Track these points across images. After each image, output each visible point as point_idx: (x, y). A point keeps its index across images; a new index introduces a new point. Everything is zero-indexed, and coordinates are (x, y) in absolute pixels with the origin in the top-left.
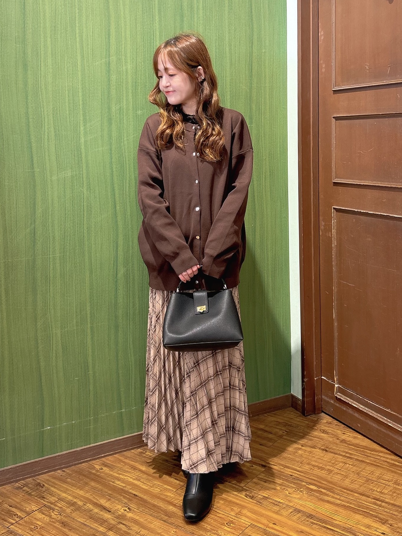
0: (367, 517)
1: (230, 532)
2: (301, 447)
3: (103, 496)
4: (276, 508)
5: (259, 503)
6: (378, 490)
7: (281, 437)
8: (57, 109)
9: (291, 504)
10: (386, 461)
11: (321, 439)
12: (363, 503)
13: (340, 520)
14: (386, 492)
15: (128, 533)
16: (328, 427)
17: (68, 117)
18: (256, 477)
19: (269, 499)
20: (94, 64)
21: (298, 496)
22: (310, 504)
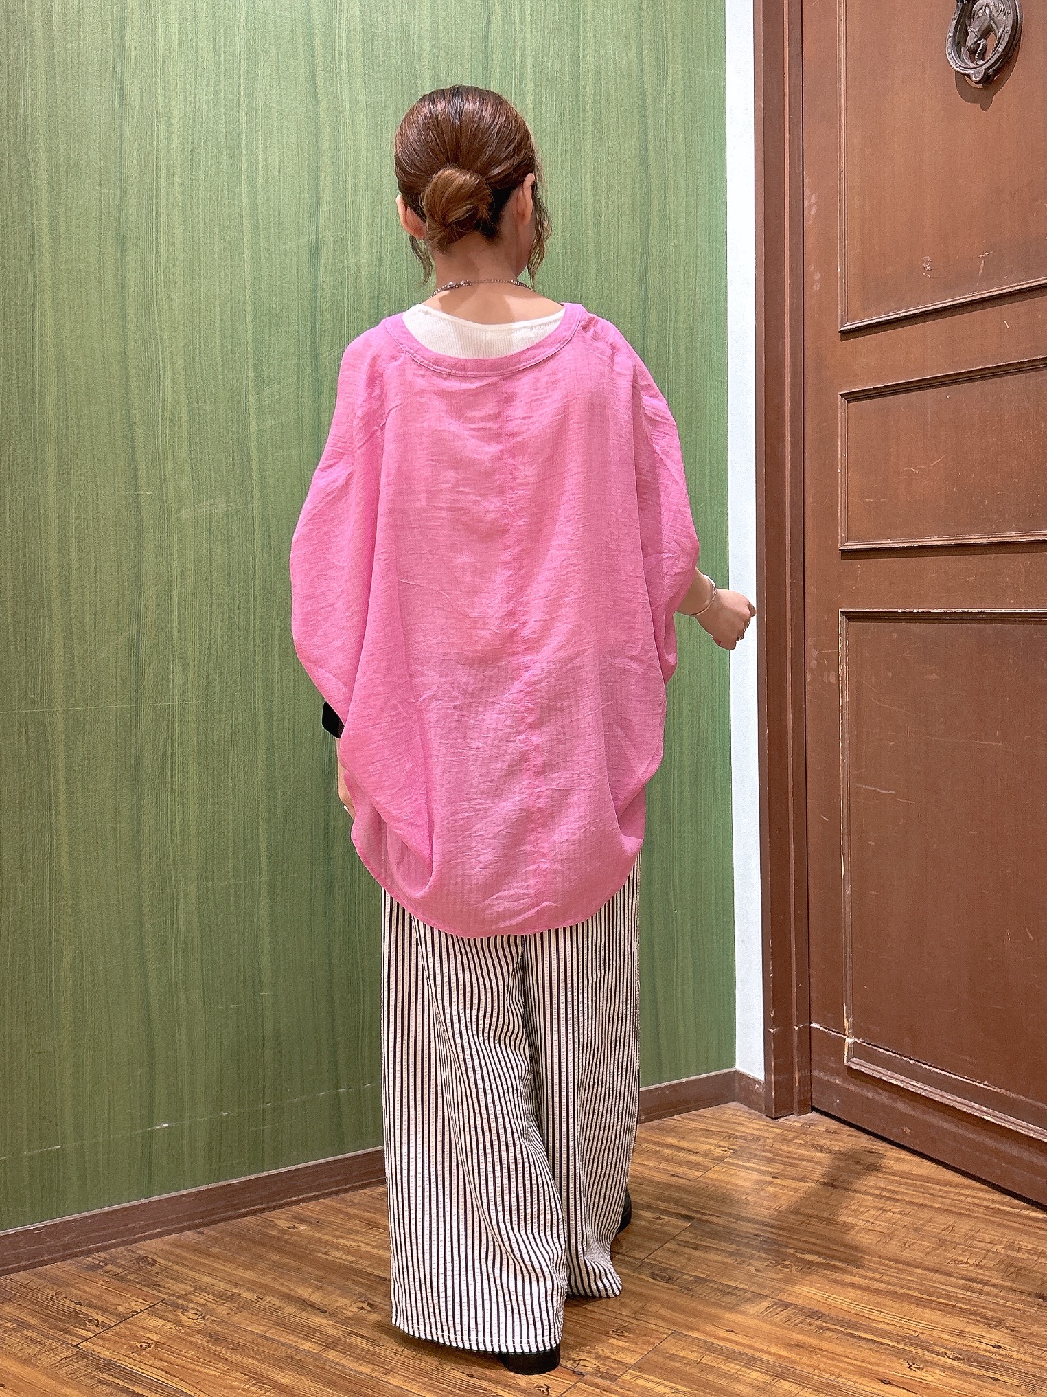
0: (952, 1314)
1: (624, 1348)
2: (771, 1179)
3: (304, 1282)
4: (729, 1300)
5: (686, 1289)
6: (971, 1262)
7: (720, 1160)
8: (194, 350)
9: (765, 1292)
10: (980, 1206)
11: (817, 1163)
12: (939, 1286)
13: (889, 1322)
14: (990, 1264)
15: (376, 1355)
16: (831, 1140)
17: (220, 369)
18: (673, 1239)
19: (711, 1281)
20: (282, 247)
21: (780, 1276)
22: (811, 1290)
